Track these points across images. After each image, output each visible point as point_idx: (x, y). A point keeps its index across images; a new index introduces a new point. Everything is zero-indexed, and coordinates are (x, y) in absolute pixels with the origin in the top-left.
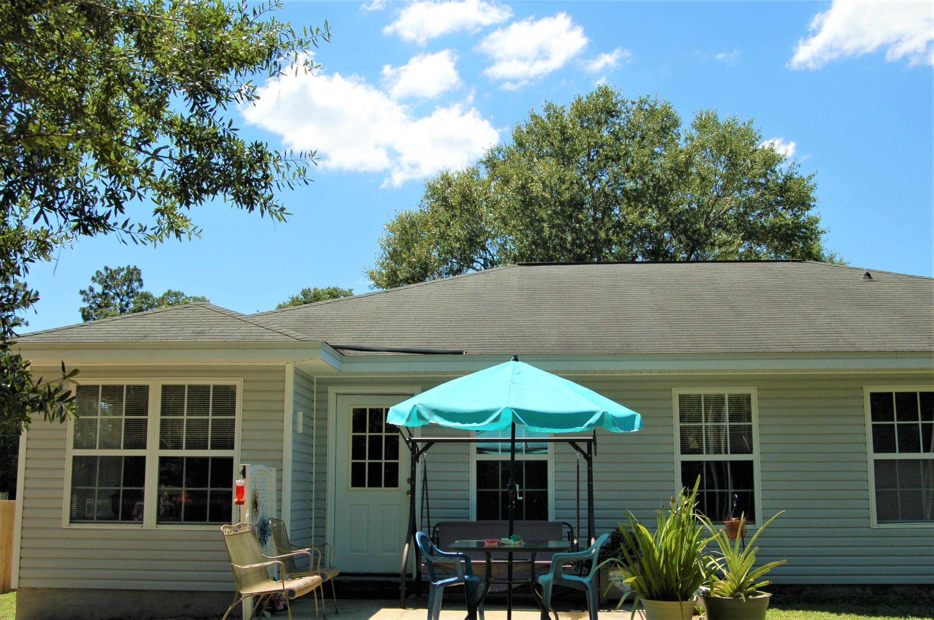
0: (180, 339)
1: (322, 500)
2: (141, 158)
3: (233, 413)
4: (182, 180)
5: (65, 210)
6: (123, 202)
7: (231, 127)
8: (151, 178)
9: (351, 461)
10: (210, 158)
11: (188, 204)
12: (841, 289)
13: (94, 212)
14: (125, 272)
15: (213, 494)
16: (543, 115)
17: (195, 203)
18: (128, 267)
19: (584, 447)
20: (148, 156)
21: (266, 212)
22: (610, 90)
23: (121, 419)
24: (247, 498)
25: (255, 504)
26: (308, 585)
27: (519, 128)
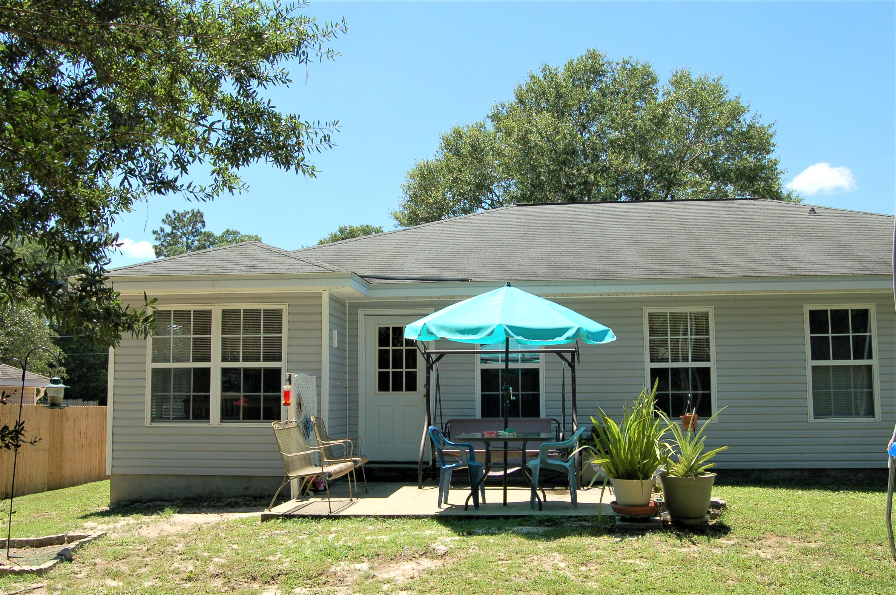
0: (236, 272)
1: (354, 401)
2: (200, 130)
3: (281, 332)
4: (232, 147)
5: (143, 176)
6: (187, 165)
7: (270, 105)
8: (207, 145)
9: (377, 370)
10: (254, 129)
11: (238, 166)
12: (789, 223)
13: (165, 177)
14: (190, 215)
15: (266, 398)
16: (541, 76)
17: (243, 164)
18: (193, 211)
19: (569, 357)
20: (205, 128)
21: (300, 171)
22: (597, 53)
23: (190, 338)
24: (293, 400)
25: (300, 405)
26: (342, 469)
27: (520, 87)
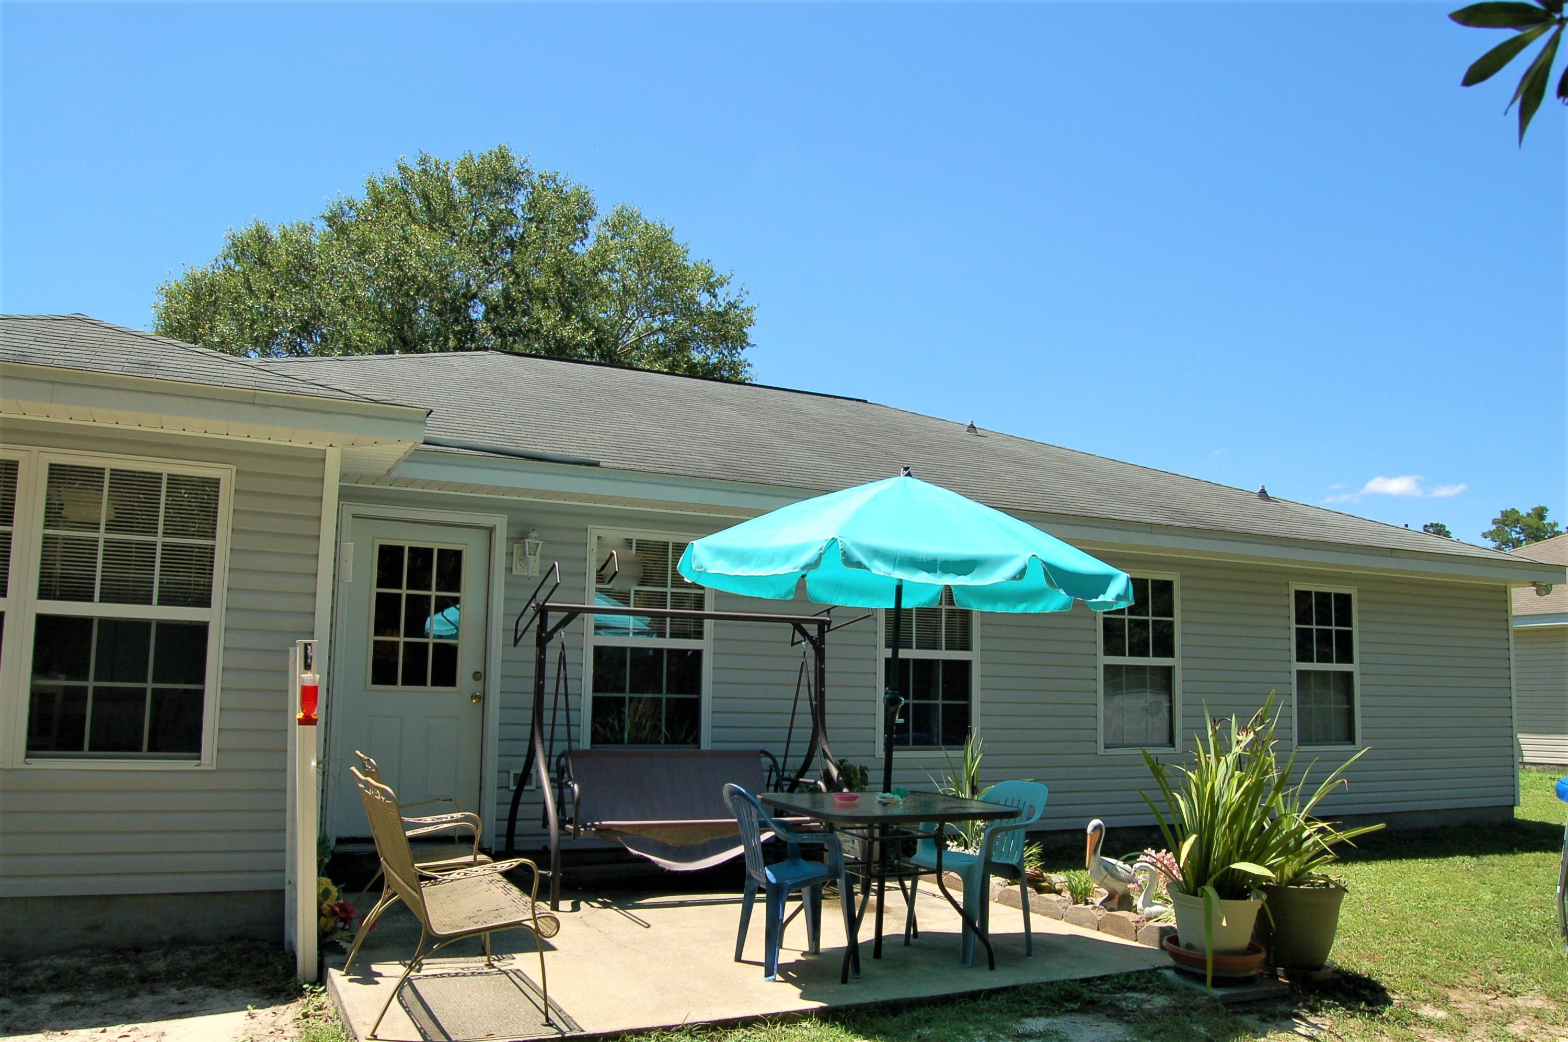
3: (212, 535)
9: (372, 637)
19: (813, 630)
